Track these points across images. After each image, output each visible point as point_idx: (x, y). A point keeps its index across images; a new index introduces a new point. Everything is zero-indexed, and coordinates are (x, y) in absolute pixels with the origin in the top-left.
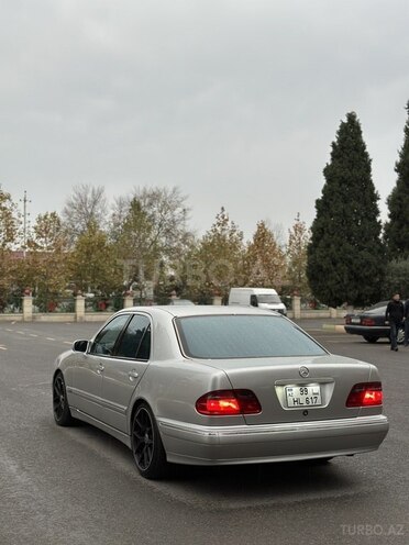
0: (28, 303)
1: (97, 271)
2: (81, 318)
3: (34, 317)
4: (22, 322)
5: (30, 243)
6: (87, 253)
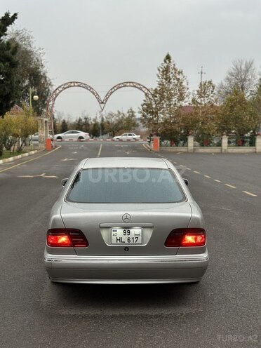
0: (191, 140)
1: (237, 119)
2: (225, 150)
3: (194, 150)
4: (187, 153)
5: (194, 101)
6: (232, 107)
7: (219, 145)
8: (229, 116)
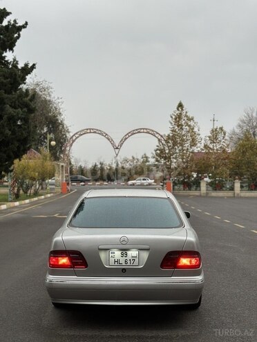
0: (204, 184)
1: (249, 164)
2: (238, 194)
3: (207, 193)
4: (200, 196)
6: (243, 152)
7: (232, 189)
8: (242, 161)
